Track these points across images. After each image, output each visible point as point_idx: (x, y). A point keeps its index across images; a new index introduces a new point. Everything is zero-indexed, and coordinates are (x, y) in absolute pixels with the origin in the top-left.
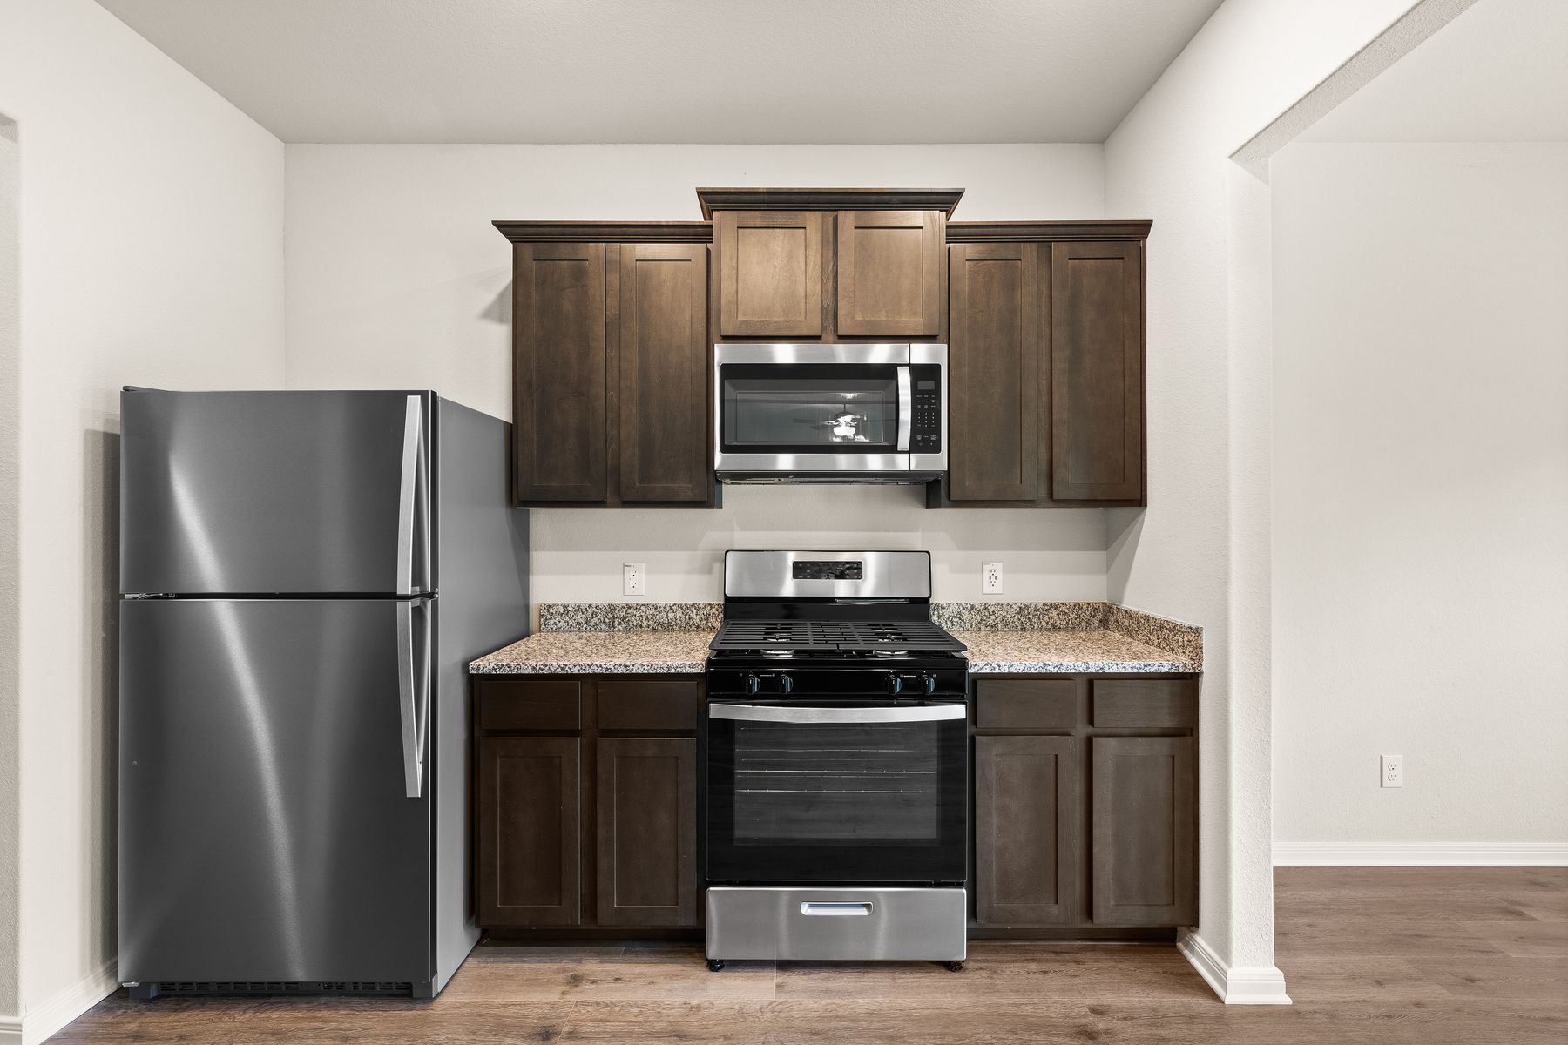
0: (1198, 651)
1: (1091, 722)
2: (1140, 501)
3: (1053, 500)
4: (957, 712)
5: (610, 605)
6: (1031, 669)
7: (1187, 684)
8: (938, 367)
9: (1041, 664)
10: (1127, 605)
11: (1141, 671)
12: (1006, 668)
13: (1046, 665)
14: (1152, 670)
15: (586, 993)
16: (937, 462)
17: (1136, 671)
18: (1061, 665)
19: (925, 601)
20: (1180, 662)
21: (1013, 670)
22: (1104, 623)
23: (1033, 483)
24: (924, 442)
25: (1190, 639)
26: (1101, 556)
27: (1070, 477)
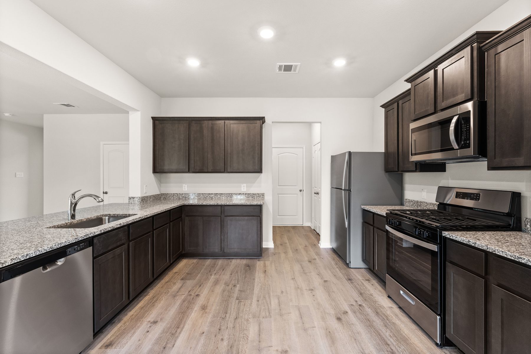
5: (417, 201)
6: (463, 241)
8: (470, 111)
9: (467, 240)
11: (516, 260)
12: (455, 237)
13: (469, 241)
14: (523, 261)
15: (366, 284)
17: (513, 258)
18: (476, 243)
21: (456, 239)
24: (465, 144)
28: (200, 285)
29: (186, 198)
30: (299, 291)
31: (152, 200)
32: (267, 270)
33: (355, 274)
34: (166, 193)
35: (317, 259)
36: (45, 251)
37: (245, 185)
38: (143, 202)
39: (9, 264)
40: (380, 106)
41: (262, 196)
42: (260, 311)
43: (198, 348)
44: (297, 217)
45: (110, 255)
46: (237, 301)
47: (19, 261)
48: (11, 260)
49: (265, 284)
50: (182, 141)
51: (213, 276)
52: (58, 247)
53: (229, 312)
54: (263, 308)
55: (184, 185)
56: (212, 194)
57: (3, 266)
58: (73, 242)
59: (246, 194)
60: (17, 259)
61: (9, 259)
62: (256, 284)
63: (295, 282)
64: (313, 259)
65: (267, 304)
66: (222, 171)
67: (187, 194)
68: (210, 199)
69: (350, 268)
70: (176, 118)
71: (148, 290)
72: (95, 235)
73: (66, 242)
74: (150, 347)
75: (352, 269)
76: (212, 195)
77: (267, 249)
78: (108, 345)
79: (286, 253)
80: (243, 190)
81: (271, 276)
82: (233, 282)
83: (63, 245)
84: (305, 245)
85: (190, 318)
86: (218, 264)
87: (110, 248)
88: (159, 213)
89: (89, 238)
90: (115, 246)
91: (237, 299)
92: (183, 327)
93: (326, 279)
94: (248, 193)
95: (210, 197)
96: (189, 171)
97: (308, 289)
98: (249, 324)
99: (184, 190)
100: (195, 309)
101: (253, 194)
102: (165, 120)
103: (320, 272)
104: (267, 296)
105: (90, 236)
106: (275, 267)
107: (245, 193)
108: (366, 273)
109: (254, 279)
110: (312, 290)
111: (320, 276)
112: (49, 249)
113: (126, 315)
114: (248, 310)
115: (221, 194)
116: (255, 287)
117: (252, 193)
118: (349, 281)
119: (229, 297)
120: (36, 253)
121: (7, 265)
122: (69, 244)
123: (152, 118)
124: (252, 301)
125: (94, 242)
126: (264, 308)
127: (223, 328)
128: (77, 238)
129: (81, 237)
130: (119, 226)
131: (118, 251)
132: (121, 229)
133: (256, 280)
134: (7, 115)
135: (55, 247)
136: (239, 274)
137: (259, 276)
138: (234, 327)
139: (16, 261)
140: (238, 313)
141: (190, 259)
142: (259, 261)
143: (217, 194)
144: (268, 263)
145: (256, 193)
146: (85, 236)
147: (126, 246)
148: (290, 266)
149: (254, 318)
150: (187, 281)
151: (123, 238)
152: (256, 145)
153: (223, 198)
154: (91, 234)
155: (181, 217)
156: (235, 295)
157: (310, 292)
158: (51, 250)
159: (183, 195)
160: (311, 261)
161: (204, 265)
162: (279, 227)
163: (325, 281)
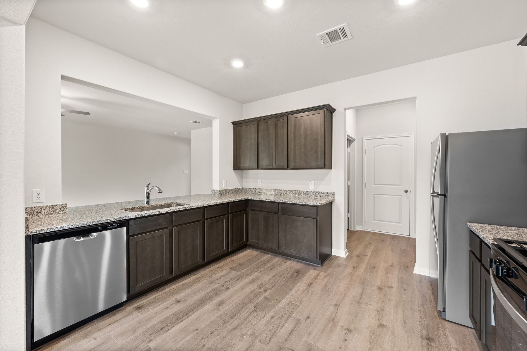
28: (238, 279)
29: (260, 193)
30: (331, 324)
31: (231, 193)
32: (314, 283)
33: (447, 332)
34: (246, 187)
35: (395, 288)
36: (77, 226)
37: (313, 182)
38: (221, 194)
39: (45, 232)
40: (518, 45)
41: (331, 196)
42: (264, 331)
43: (179, 343)
44: (401, 224)
45: (148, 236)
46: (254, 308)
47: (54, 231)
48: (47, 229)
49: (298, 299)
50: (253, 141)
51: (257, 273)
52: (90, 224)
53: (236, 317)
54: (270, 328)
55: (259, 181)
56: (281, 190)
57: (40, 233)
58: (105, 222)
59: (314, 192)
60: (52, 229)
61: (45, 229)
62: (288, 296)
63: (336, 310)
64: (389, 287)
65: (279, 325)
66: (285, 168)
67: (261, 189)
68: (280, 195)
69: (445, 319)
70: (248, 120)
71: (201, 271)
72: (129, 218)
73: (97, 221)
74: (156, 323)
75: (446, 323)
76: (282, 192)
77: (337, 257)
78: (138, 308)
79: (355, 268)
80: (311, 188)
81: (312, 293)
82: (268, 286)
83: (95, 223)
84: (391, 264)
85: (202, 309)
86: (271, 262)
87: (147, 230)
88: (210, 205)
89: (122, 220)
90: (154, 228)
91: (255, 307)
92: (190, 316)
93: (384, 323)
94: (316, 191)
95: (279, 193)
96: (258, 168)
97: (345, 326)
98: (240, 342)
99: (259, 185)
100: (214, 302)
101: (321, 193)
102: (241, 123)
103: (384, 307)
104: (286, 316)
105: (124, 219)
106: (327, 282)
107: (312, 191)
108: (474, 341)
109: (291, 290)
110: (350, 331)
111: (379, 314)
112: (81, 225)
113: (170, 287)
114: (254, 323)
115: (290, 191)
116: (284, 299)
117: (320, 191)
118: (425, 342)
119: (251, 301)
120: (69, 227)
121: (44, 232)
122: (101, 223)
123: (232, 122)
124: (266, 315)
125: (130, 224)
126: (270, 330)
127: (216, 333)
128: (110, 219)
129: (114, 219)
130: (157, 213)
131: (157, 233)
132: (162, 216)
133: (292, 291)
134: (175, 133)
135: (87, 224)
136: (281, 279)
137: (301, 286)
138: (224, 337)
139: (51, 231)
140: (241, 323)
141: (254, 250)
142: (314, 269)
143: (286, 190)
144: (323, 274)
145: (325, 191)
146: (118, 218)
147: (167, 230)
148: (347, 286)
149: (250, 336)
150: (233, 271)
151: (163, 223)
152: (319, 137)
153: (291, 195)
154: (125, 217)
155: (246, 210)
156: (257, 301)
157: (344, 332)
158: (83, 226)
159: (258, 190)
160: (383, 287)
161: (259, 260)
162: (374, 234)
163: (381, 326)
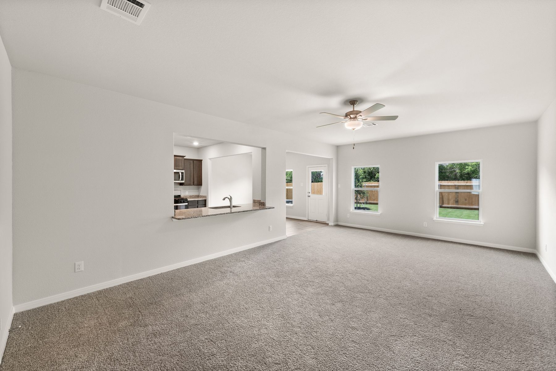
0: (206, 197)
1: (198, 204)
2: (202, 185)
3: (194, 185)
4: (187, 204)
7: (205, 200)
8: (183, 172)
9: (194, 199)
10: (200, 195)
16: (183, 182)
17: (202, 200)
19: (180, 195)
20: (205, 199)
22: (198, 197)
23: (192, 183)
24: (182, 180)
25: (205, 197)
26: (198, 190)
27: (196, 182)
